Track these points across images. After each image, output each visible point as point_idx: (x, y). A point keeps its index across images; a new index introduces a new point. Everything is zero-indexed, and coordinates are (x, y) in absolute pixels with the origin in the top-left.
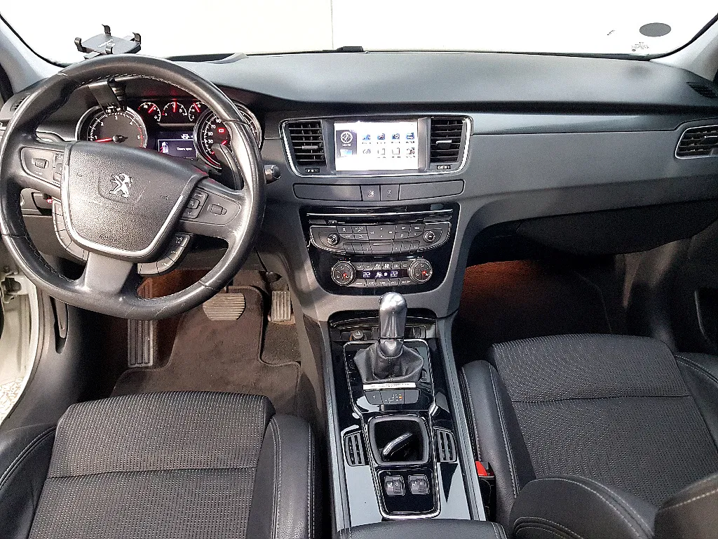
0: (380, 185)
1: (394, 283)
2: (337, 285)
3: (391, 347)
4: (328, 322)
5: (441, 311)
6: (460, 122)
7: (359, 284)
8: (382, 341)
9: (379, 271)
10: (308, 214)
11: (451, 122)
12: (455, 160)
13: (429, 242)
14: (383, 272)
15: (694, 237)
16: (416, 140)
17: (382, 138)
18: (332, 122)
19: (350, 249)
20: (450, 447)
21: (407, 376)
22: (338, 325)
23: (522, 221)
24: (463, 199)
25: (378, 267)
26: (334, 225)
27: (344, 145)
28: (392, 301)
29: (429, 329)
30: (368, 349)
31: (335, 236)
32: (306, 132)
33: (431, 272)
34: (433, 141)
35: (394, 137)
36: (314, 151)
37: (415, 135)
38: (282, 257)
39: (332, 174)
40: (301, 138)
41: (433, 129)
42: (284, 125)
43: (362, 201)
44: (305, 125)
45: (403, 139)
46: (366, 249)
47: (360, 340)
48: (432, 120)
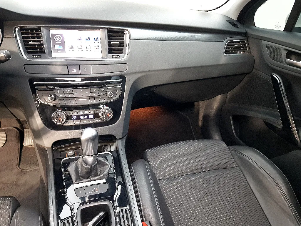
0: (79, 65)
1: (91, 122)
2: (57, 125)
3: (90, 160)
4: (52, 147)
5: (119, 135)
6: (123, 32)
7: (70, 123)
8: (84, 157)
9: (82, 115)
10: (35, 83)
11: (119, 32)
12: (122, 53)
13: (110, 98)
14: (84, 115)
15: (229, 93)
16: (99, 41)
17: (80, 40)
18: (48, 28)
19: (63, 103)
20: (127, 218)
21: (101, 176)
22: (59, 148)
23: (157, 86)
24: (127, 74)
25: (81, 113)
26: (52, 89)
27: (57, 42)
28: (89, 133)
29: (113, 145)
30: (77, 161)
31: (53, 96)
32: (32, 34)
33: (112, 115)
34: (109, 42)
35: (87, 39)
36: (38, 45)
37: (99, 39)
38: (22, 109)
39: (49, 59)
40: (29, 38)
41: (109, 35)
42: (17, 29)
43: (69, 74)
44: (32, 30)
45: (92, 40)
46: (73, 103)
47: (73, 156)
48: (108, 31)
